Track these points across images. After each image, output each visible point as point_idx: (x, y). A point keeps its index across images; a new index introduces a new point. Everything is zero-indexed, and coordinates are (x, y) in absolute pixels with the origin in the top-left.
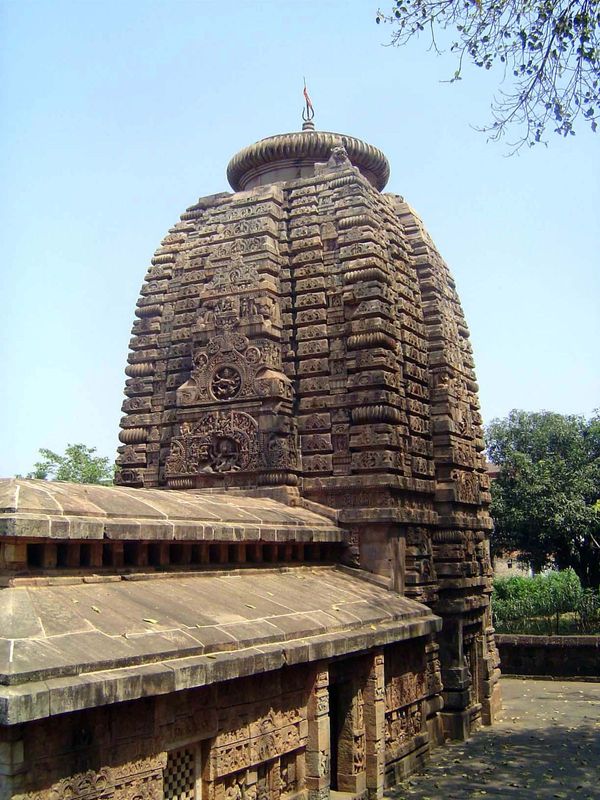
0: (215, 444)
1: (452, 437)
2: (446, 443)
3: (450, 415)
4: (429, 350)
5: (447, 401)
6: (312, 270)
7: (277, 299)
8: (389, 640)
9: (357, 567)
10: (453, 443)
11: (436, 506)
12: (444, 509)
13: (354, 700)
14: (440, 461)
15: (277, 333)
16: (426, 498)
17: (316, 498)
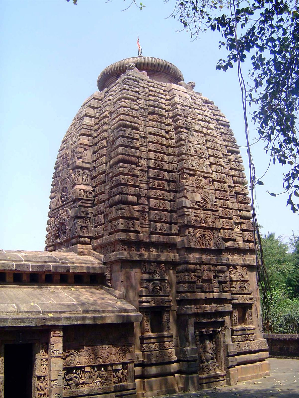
0: (60, 228)
1: (186, 210)
2: (182, 214)
3: (186, 197)
4: (178, 162)
5: (185, 189)
6: (102, 129)
7: (87, 148)
8: (65, 323)
9: (109, 286)
10: (186, 213)
11: (178, 250)
12: (182, 252)
13: (37, 355)
14: (181, 225)
15: (87, 166)
16: (172, 246)
17: (98, 250)
